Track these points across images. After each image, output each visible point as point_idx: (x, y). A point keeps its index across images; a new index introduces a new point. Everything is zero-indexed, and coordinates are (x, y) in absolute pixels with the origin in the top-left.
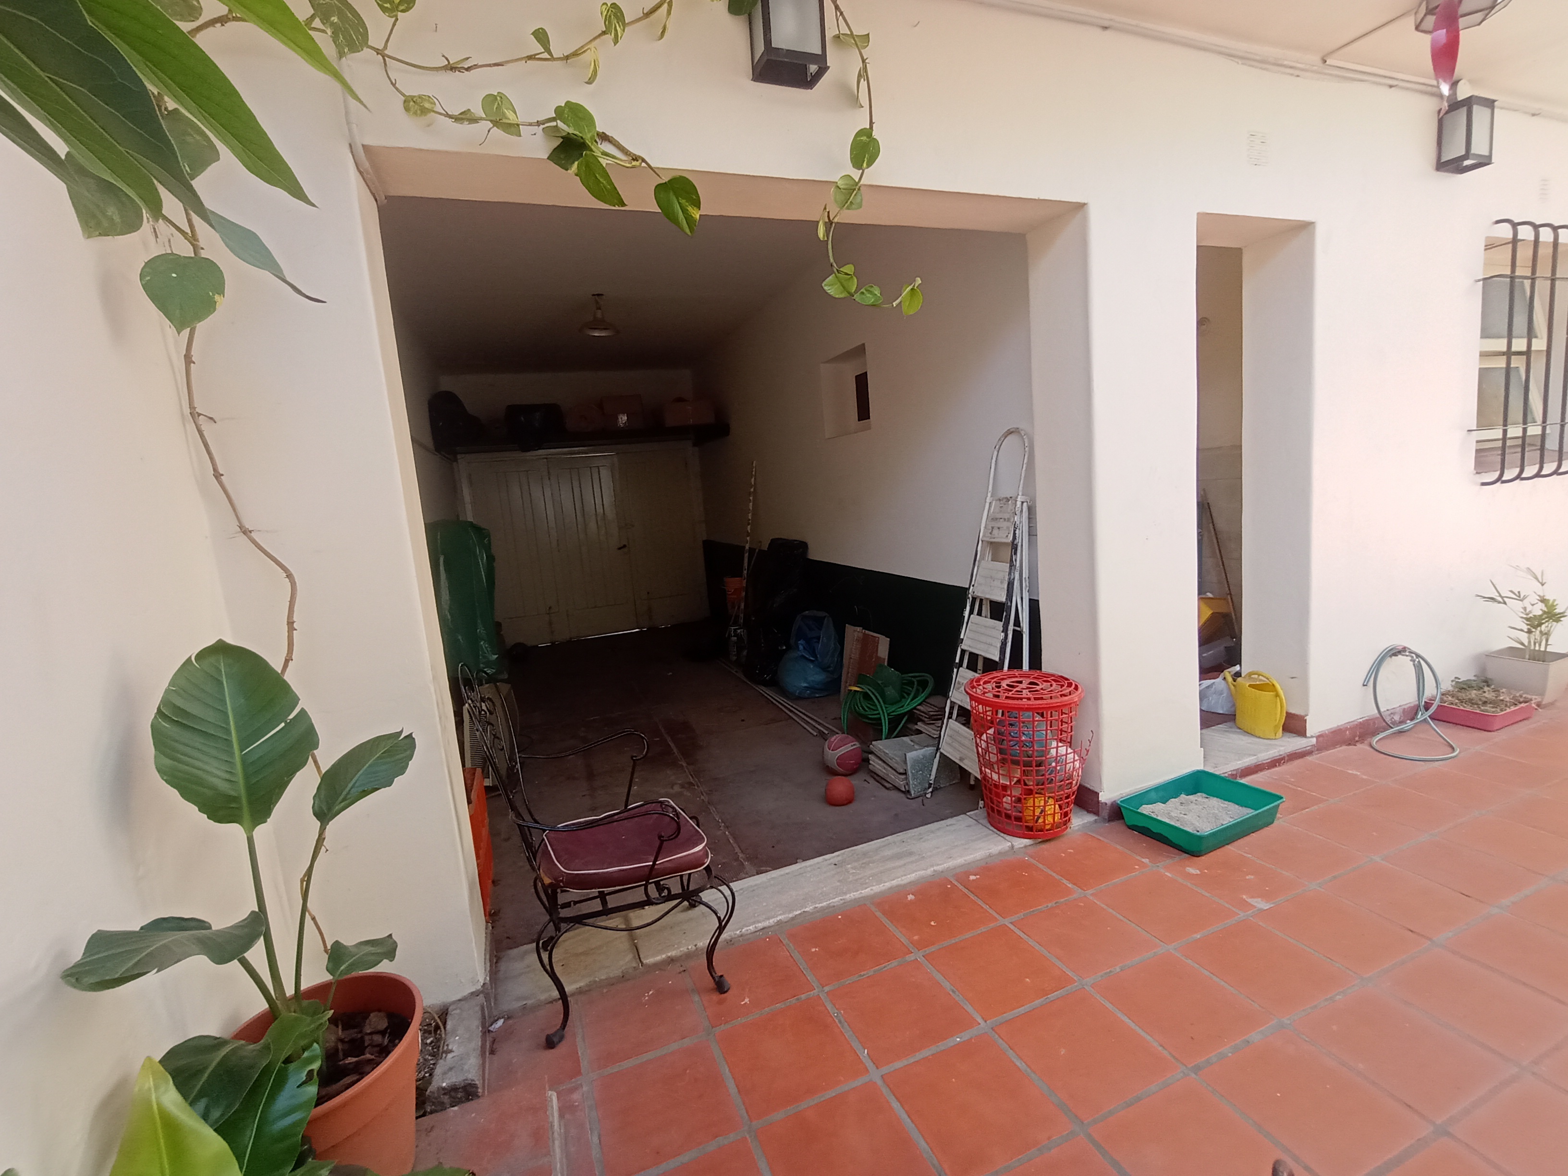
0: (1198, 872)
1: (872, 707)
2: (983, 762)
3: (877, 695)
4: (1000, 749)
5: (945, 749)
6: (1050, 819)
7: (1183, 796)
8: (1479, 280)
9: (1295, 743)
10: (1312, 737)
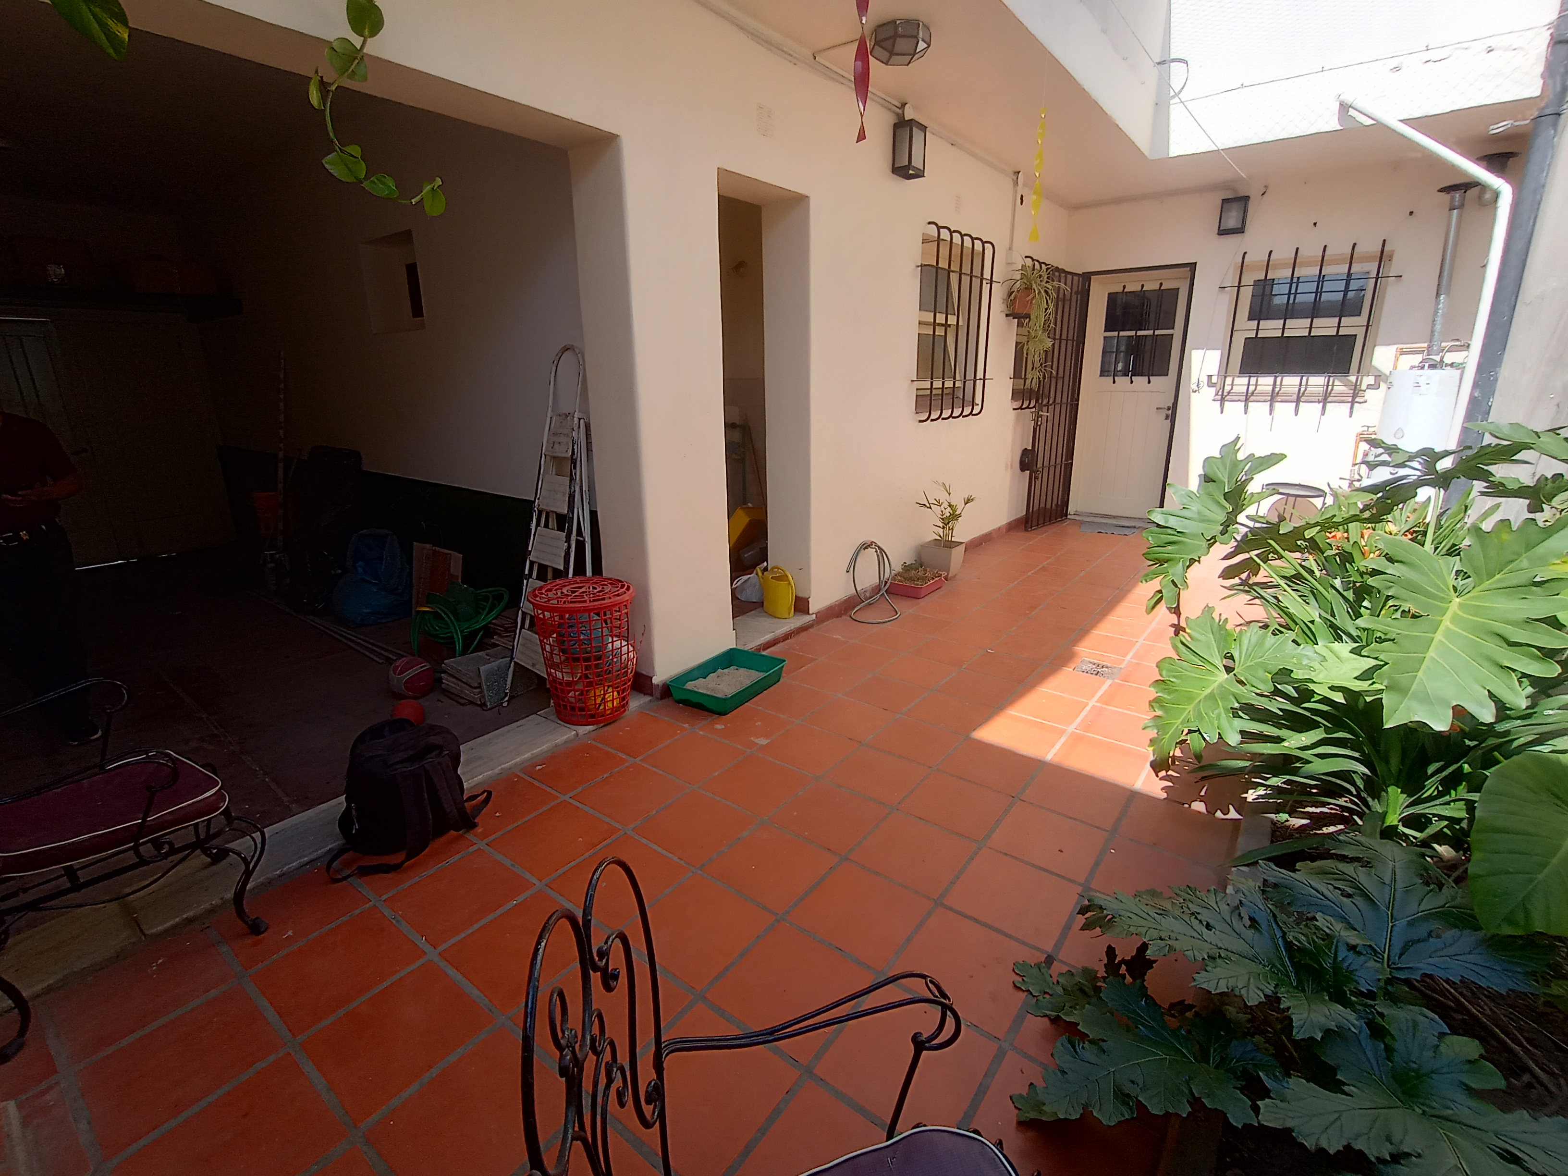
0: (723, 727)
1: (442, 626)
2: (550, 663)
3: (448, 613)
4: (562, 649)
5: (519, 658)
6: (610, 705)
7: (720, 670)
8: (918, 266)
9: (804, 620)
10: (813, 614)
